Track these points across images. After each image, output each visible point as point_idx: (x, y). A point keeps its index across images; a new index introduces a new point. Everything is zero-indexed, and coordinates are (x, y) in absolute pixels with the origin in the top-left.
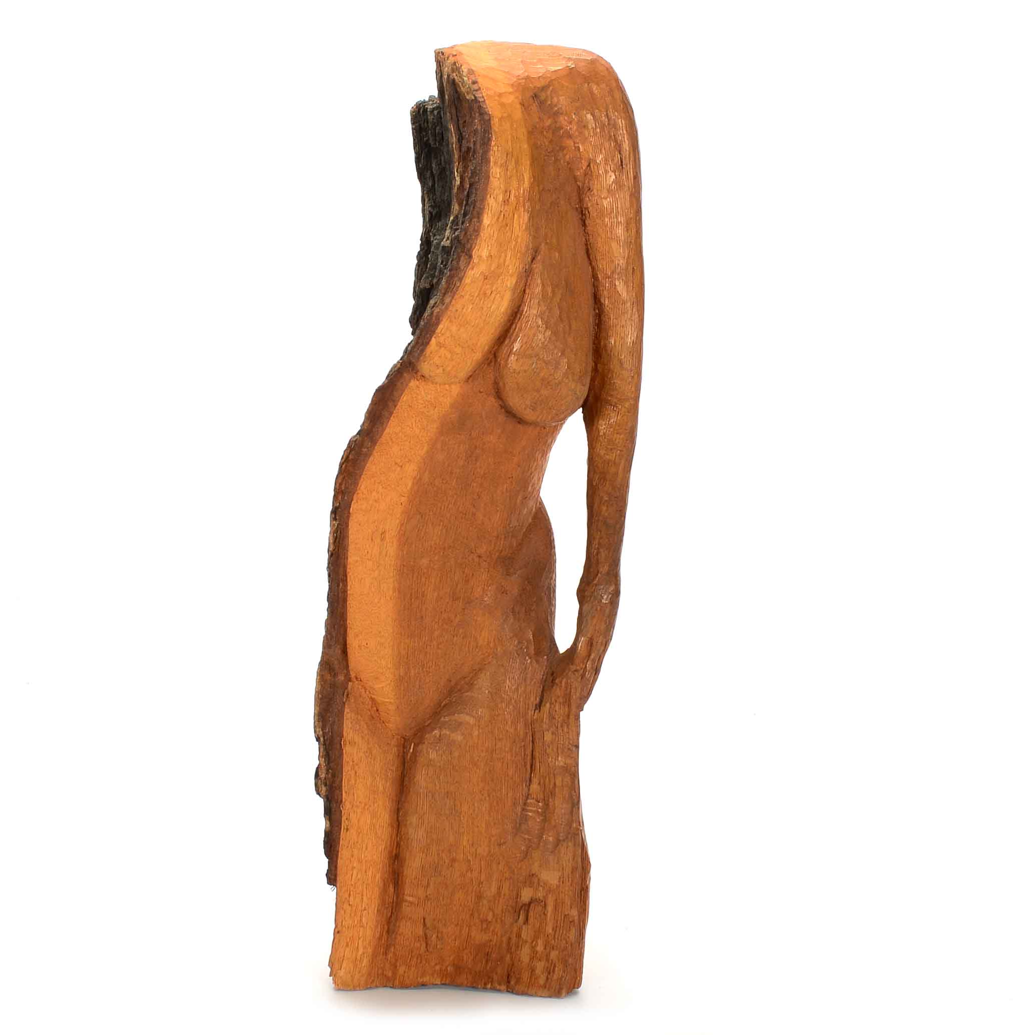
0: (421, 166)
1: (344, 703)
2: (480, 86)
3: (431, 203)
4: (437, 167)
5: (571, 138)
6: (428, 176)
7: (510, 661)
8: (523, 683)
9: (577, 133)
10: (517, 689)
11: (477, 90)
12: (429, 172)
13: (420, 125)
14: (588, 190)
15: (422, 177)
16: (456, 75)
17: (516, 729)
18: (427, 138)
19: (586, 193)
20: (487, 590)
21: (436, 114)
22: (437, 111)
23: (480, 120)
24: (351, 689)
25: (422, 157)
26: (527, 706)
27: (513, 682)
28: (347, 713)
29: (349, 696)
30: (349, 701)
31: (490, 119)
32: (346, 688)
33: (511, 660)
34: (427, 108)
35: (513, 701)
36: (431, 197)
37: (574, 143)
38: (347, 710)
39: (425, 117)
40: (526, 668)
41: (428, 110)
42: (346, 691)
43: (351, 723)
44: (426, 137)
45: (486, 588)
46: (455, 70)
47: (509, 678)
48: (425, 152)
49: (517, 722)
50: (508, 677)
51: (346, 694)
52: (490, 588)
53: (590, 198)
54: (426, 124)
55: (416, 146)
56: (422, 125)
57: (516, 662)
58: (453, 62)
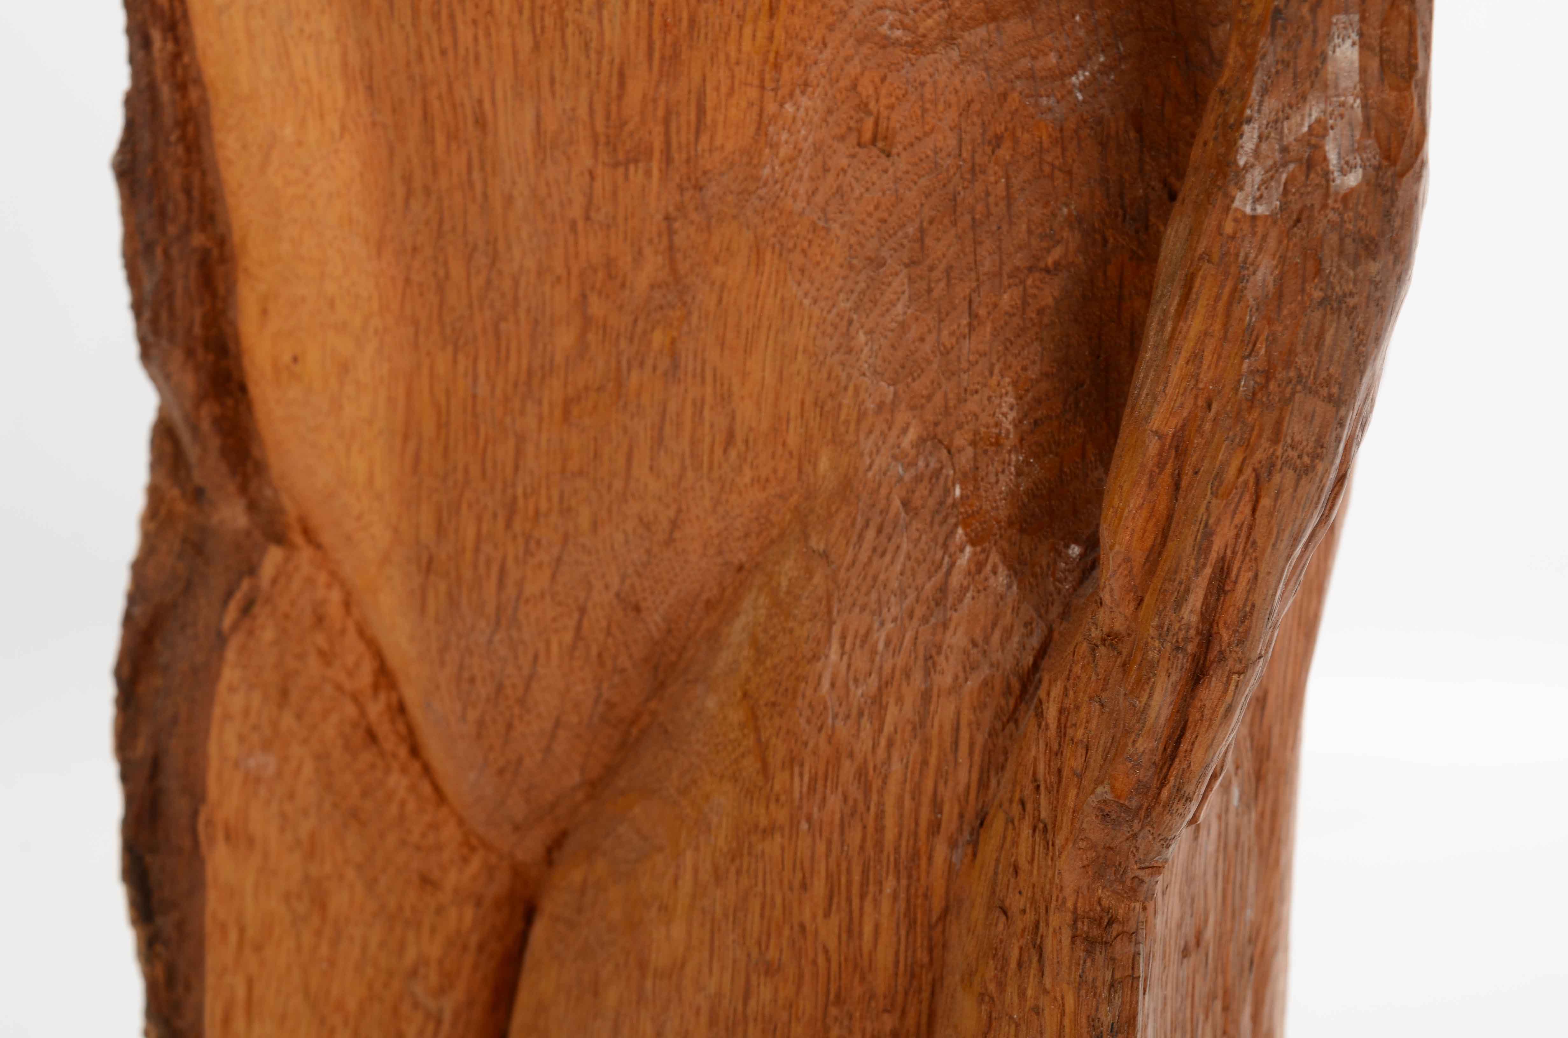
1: (222, 640)
7: (861, 537)
8: (918, 676)
10: (878, 701)
17: (851, 930)
20: (774, 118)
24: (274, 581)
26: (925, 813)
27: (860, 661)
28: (232, 689)
29: (256, 609)
30: (251, 633)
32: (252, 570)
33: (871, 534)
35: (848, 769)
38: (230, 674)
40: (943, 589)
42: (245, 585)
43: (242, 739)
45: (771, 108)
47: (843, 637)
49: (862, 897)
50: (836, 630)
51: (239, 597)
52: (789, 108)
57: (891, 548)
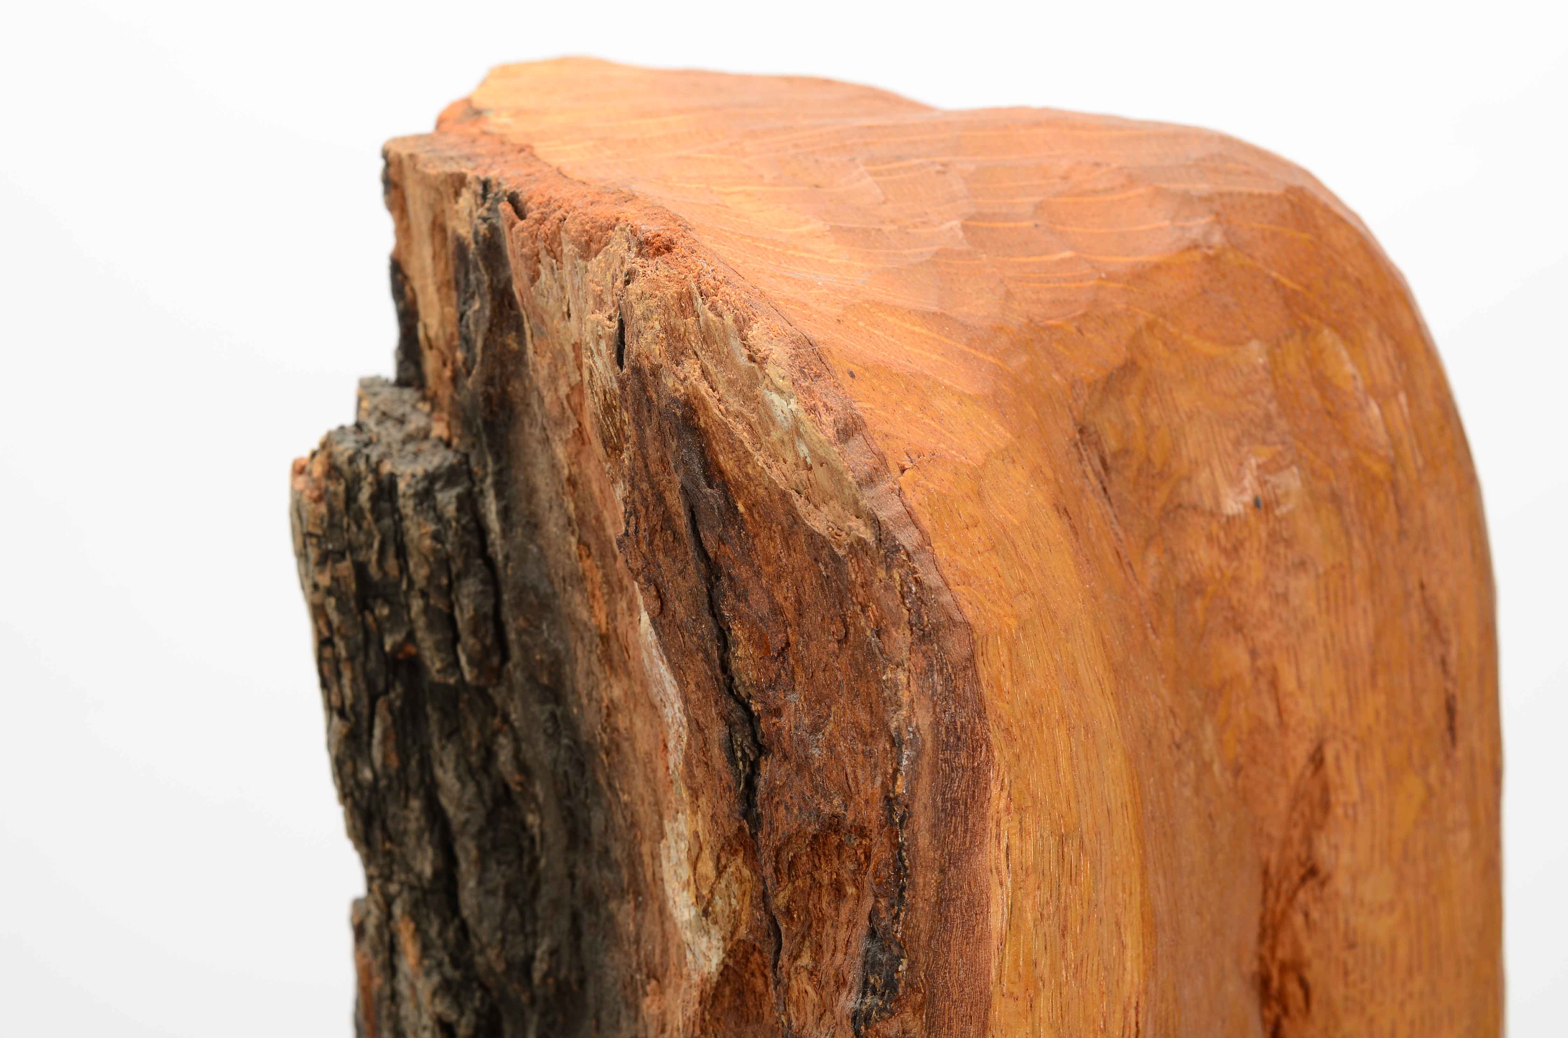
0: (367, 774)
2: (880, 445)
3: (440, 964)
4: (471, 789)
5: (1239, 629)
6: (413, 826)
9: (1264, 603)
11: (870, 481)
12: (416, 804)
13: (360, 569)
14: (1303, 880)
15: (378, 834)
16: (705, 373)
18: (399, 637)
19: (1295, 893)
21: (451, 510)
22: (454, 492)
23: (928, 672)
25: (378, 732)
31: (971, 658)
34: (393, 478)
36: (433, 932)
37: (1254, 654)
39: (387, 522)
41: (402, 486)
44: (391, 631)
46: (694, 340)
48: (390, 708)
53: (1315, 915)
54: (392, 565)
55: (339, 675)
56: (373, 570)
58: (672, 290)
